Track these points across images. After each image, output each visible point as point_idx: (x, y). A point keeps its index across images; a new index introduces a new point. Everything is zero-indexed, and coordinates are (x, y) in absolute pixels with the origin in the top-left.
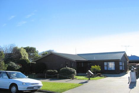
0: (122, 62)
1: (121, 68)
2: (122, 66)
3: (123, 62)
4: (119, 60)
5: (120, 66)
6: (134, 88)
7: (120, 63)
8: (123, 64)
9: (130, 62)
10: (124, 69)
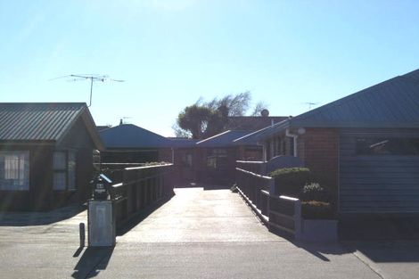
0: (66, 152)
1: (60, 183)
2: (66, 171)
3: (72, 156)
4: (54, 141)
5: (57, 171)
6: (96, 274)
7: (58, 161)
8: (72, 164)
9: (106, 156)
10: (72, 189)
